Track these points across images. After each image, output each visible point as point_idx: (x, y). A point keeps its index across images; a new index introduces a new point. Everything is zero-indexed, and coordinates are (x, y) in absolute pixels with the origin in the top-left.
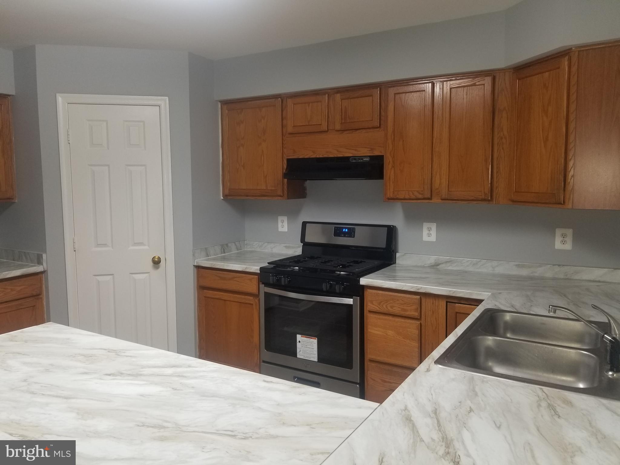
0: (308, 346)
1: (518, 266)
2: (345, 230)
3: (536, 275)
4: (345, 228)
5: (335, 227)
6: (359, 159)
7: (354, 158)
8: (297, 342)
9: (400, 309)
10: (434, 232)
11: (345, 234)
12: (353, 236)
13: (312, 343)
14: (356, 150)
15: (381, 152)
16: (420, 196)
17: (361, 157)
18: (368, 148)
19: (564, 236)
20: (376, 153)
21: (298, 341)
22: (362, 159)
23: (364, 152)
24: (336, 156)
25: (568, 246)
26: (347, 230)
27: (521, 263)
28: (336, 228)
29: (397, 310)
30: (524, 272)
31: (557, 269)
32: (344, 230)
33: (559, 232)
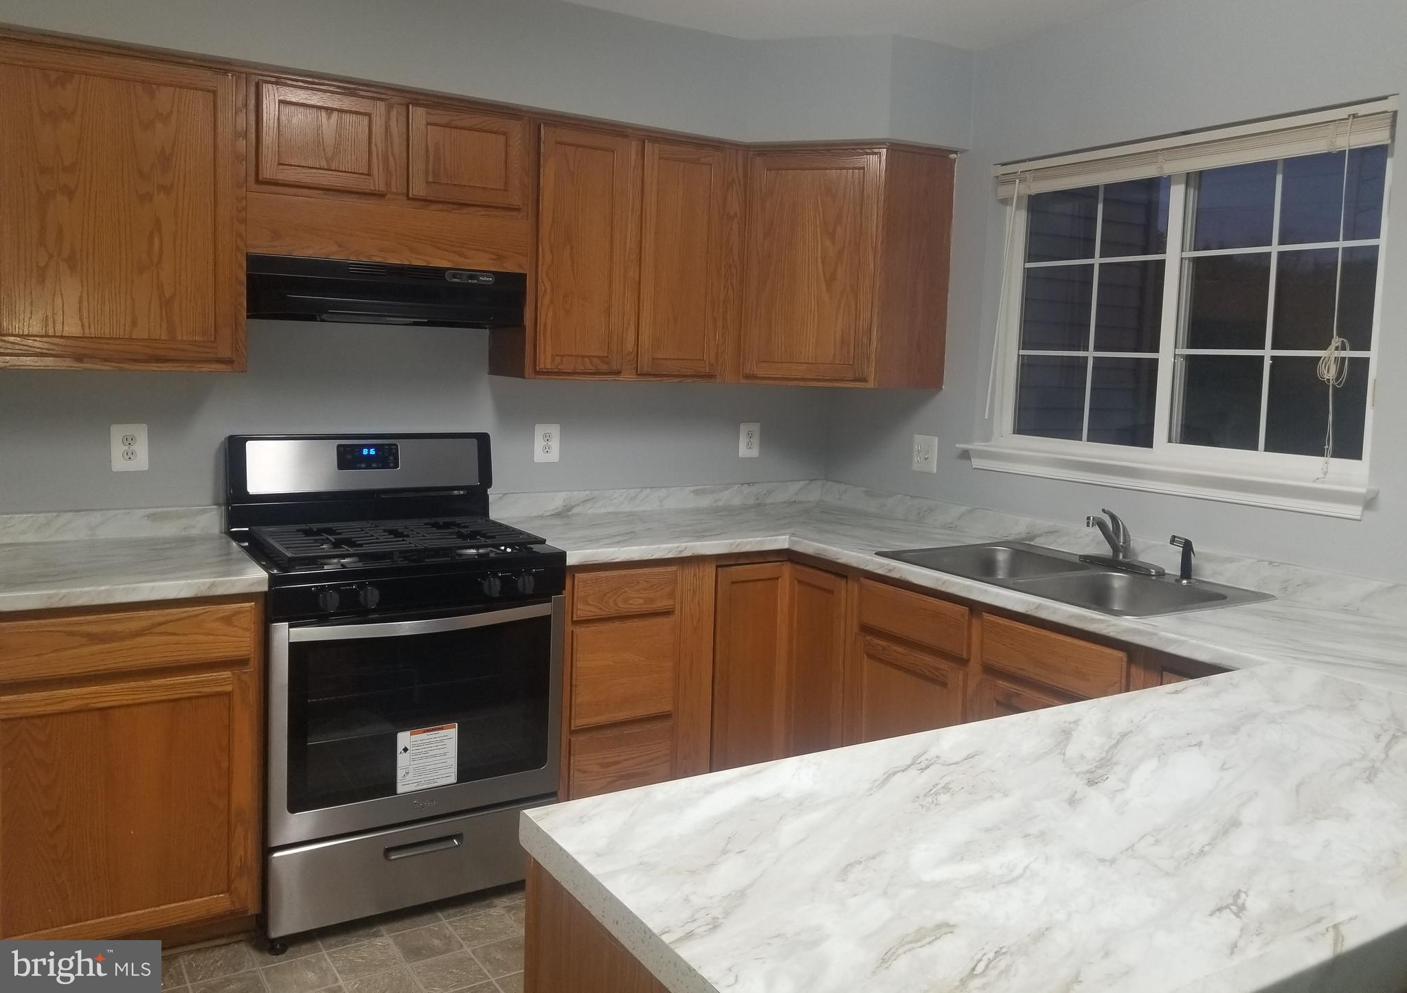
0: (431, 753)
1: (696, 492)
2: (369, 452)
3: (720, 504)
4: (369, 447)
5: (339, 446)
6: (471, 277)
7: (457, 272)
8: (399, 752)
9: (641, 601)
10: (555, 444)
11: (369, 462)
12: (392, 465)
13: (442, 741)
14: (461, 255)
15: (520, 266)
16: (604, 367)
17: (473, 274)
18: (491, 253)
19: (750, 435)
20: (510, 267)
21: (400, 748)
22: (478, 279)
23: (481, 262)
24: (406, 263)
25: (754, 452)
26: (372, 452)
27: (699, 487)
28: (342, 449)
29: (637, 603)
30: (705, 502)
31: (746, 489)
32: (365, 452)
33: (744, 429)
